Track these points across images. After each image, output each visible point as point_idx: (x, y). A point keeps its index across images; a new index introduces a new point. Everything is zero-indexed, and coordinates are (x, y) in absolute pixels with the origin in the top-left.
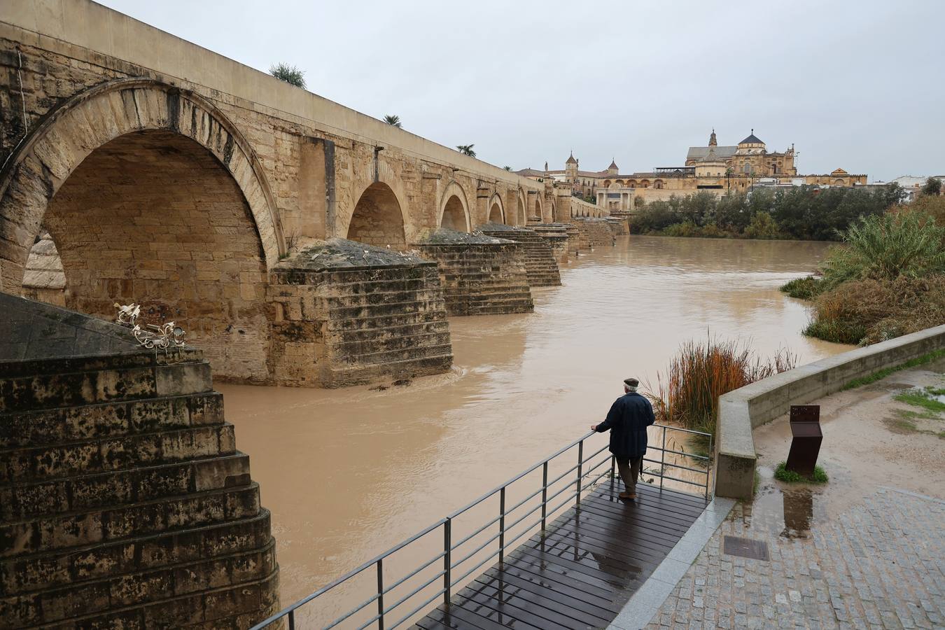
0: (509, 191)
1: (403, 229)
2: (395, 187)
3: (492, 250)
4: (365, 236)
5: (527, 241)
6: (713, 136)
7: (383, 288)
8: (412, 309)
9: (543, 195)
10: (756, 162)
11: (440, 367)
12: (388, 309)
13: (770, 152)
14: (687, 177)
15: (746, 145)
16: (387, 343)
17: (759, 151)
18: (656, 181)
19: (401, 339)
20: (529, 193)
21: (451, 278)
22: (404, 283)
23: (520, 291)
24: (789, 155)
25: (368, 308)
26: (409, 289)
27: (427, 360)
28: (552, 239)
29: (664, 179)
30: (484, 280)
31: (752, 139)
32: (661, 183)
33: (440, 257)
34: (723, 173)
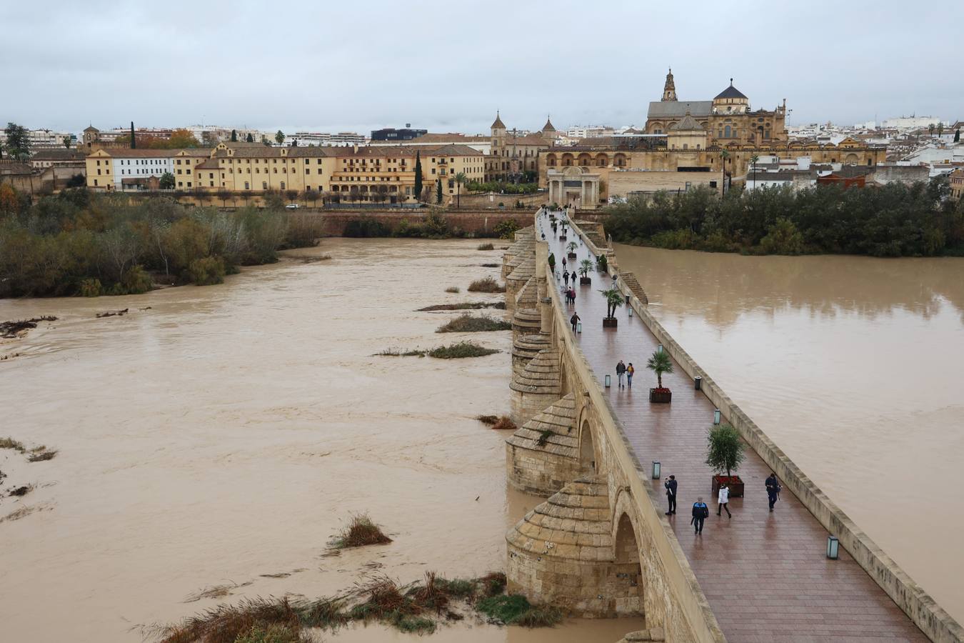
13: (754, 109)
14: (657, 150)
15: (724, 101)
17: (743, 110)
18: (616, 155)
24: (779, 115)
29: (627, 153)
31: (731, 93)
32: (623, 158)
34: (703, 147)
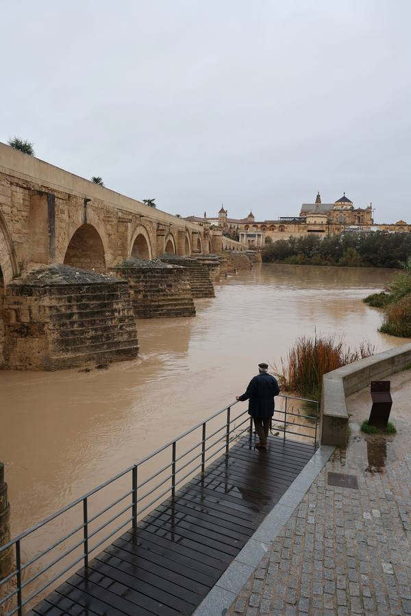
0: (179, 232)
1: (104, 257)
2: (99, 228)
3: (167, 273)
4: (77, 262)
5: (191, 266)
6: (318, 196)
7: (89, 299)
8: (110, 314)
9: (203, 235)
10: (347, 215)
11: (129, 355)
12: (92, 314)
13: (356, 208)
14: (301, 224)
15: (340, 203)
16: (92, 338)
17: (349, 207)
18: (280, 226)
19: (102, 335)
20: (193, 233)
21: (137, 292)
22: (104, 296)
23: (187, 301)
24: (368, 211)
25: (78, 313)
26: (108, 300)
27: (121, 350)
28: (208, 265)
29: (285, 225)
30: (161, 293)
31: (344, 199)
32: (283, 228)
33: (130, 277)
34: (325, 222)
